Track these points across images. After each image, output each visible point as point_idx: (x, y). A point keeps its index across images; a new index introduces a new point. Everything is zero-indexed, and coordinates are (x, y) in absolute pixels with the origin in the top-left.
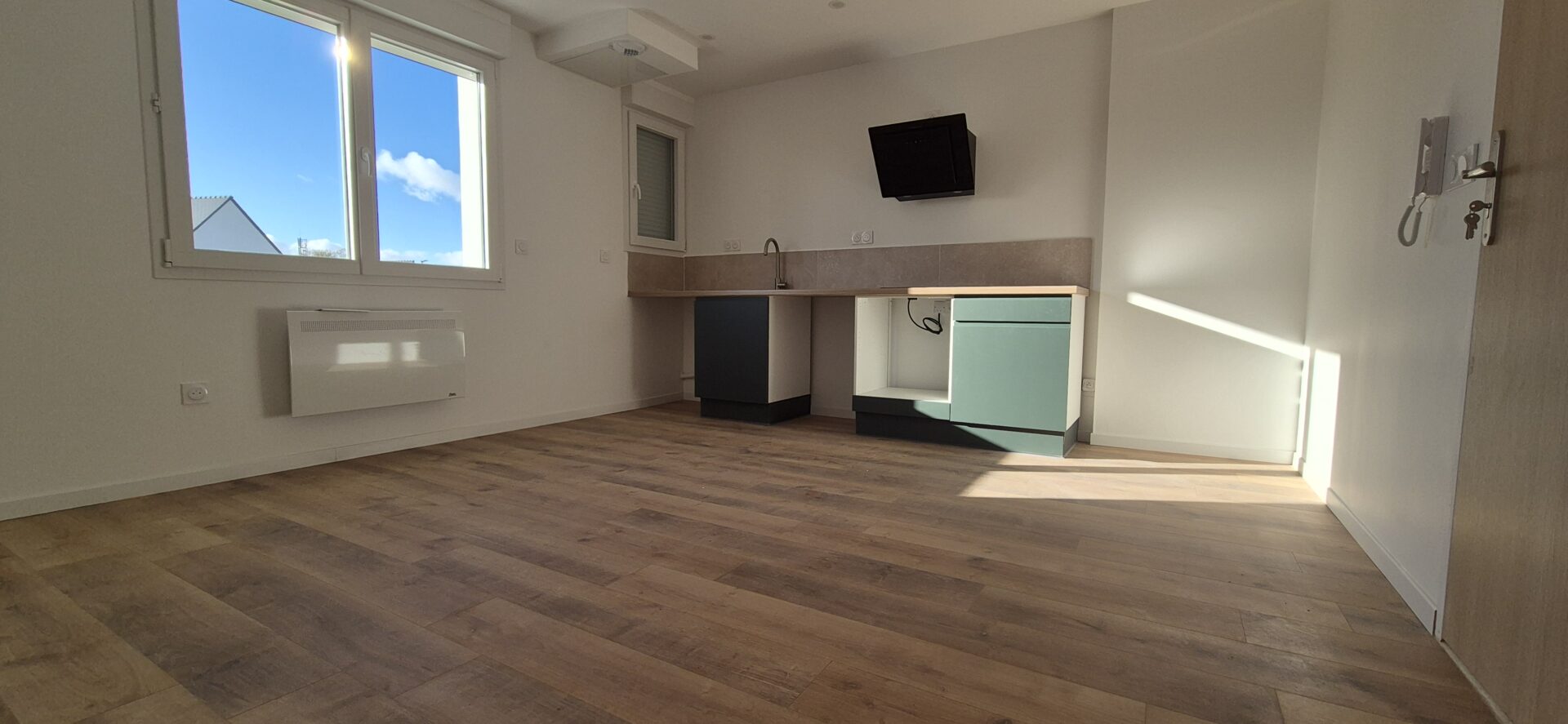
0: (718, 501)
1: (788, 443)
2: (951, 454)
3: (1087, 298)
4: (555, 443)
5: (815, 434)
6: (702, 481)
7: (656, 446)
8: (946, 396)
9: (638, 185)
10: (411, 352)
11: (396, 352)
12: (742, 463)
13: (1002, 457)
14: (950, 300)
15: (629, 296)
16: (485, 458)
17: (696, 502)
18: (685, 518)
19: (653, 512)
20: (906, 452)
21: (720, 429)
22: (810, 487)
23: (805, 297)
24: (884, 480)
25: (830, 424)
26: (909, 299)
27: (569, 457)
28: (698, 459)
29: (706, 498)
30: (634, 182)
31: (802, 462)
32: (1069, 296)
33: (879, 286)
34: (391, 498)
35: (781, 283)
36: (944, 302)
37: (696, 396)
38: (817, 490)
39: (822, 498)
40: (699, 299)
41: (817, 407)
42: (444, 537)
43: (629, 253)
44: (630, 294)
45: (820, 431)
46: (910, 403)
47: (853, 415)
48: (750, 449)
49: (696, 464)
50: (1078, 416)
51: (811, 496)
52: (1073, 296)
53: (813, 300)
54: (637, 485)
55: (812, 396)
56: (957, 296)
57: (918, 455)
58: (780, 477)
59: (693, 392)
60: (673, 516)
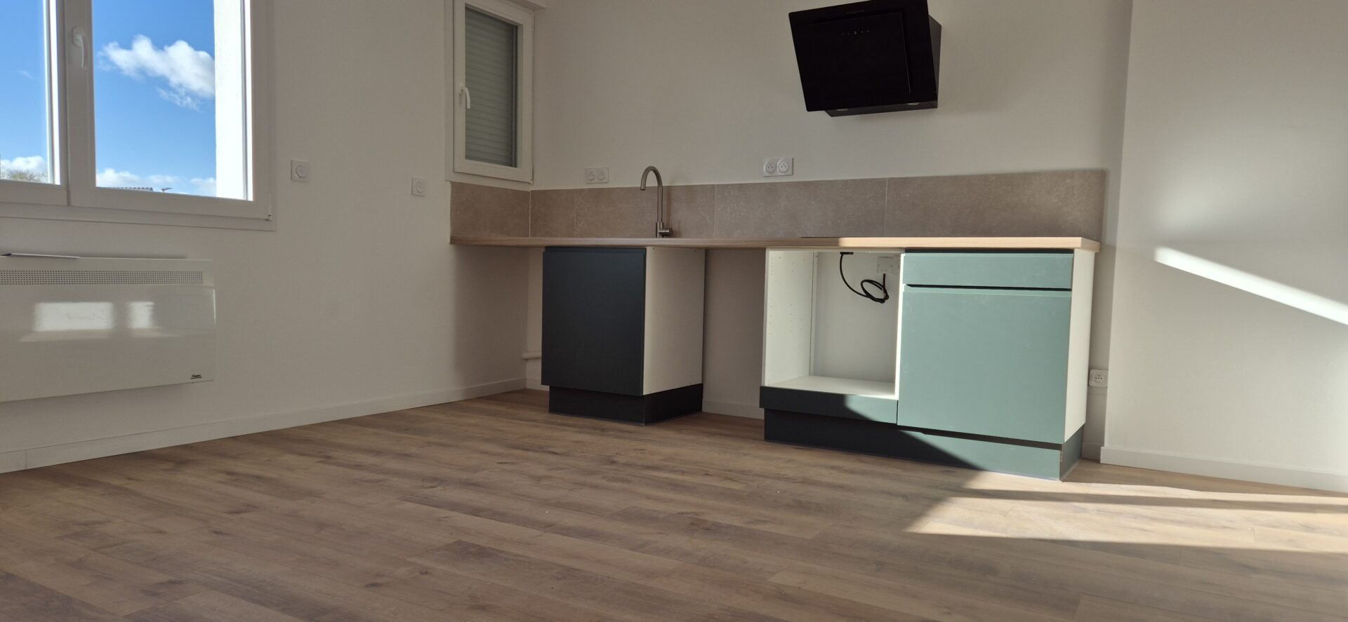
0: (566, 531)
1: (668, 450)
2: (898, 472)
3: (1096, 255)
4: (340, 446)
5: (706, 440)
6: (546, 503)
7: (483, 452)
8: (892, 390)
9: (466, 90)
10: (141, 316)
11: (121, 315)
12: (604, 478)
13: (970, 478)
14: (899, 256)
15: (451, 243)
16: (241, 467)
17: (537, 532)
18: (518, 555)
19: (474, 546)
20: (833, 468)
21: (573, 429)
22: (696, 514)
23: (697, 249)
24: (801, 506)
25: (729, 425)
26: (842, 254)
27: (358, 467)
28: (541, 471)
29: (548, 527)
30: (461, 84)
31: (688, 479)
32: (1070, 251)
33: (800, 235)
34: (100, 523)
35: (663, 228)
36: (890, 258)
37: (544, 383)
38: (706, 518)
39: (713, 530)
40: (550, 249)
41: (712, 402)
42: (172, 578)
43: (453, 184)
44: (454, 240)
45: (714, 434)
46: (840, 399)
47: (760, 414)
48: (616, 459)
49: (539, 479)
50: (1083, 422)
51: (697, 526)
52: (1076, 251)
53: (708, 253)
54: (454, 507)
55: (704, 386)
56: (909, 250)
57: (852, 472)
58: (657, 499)
59: (539, 378)
60: (503, 552)
